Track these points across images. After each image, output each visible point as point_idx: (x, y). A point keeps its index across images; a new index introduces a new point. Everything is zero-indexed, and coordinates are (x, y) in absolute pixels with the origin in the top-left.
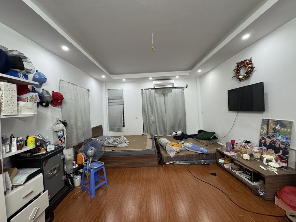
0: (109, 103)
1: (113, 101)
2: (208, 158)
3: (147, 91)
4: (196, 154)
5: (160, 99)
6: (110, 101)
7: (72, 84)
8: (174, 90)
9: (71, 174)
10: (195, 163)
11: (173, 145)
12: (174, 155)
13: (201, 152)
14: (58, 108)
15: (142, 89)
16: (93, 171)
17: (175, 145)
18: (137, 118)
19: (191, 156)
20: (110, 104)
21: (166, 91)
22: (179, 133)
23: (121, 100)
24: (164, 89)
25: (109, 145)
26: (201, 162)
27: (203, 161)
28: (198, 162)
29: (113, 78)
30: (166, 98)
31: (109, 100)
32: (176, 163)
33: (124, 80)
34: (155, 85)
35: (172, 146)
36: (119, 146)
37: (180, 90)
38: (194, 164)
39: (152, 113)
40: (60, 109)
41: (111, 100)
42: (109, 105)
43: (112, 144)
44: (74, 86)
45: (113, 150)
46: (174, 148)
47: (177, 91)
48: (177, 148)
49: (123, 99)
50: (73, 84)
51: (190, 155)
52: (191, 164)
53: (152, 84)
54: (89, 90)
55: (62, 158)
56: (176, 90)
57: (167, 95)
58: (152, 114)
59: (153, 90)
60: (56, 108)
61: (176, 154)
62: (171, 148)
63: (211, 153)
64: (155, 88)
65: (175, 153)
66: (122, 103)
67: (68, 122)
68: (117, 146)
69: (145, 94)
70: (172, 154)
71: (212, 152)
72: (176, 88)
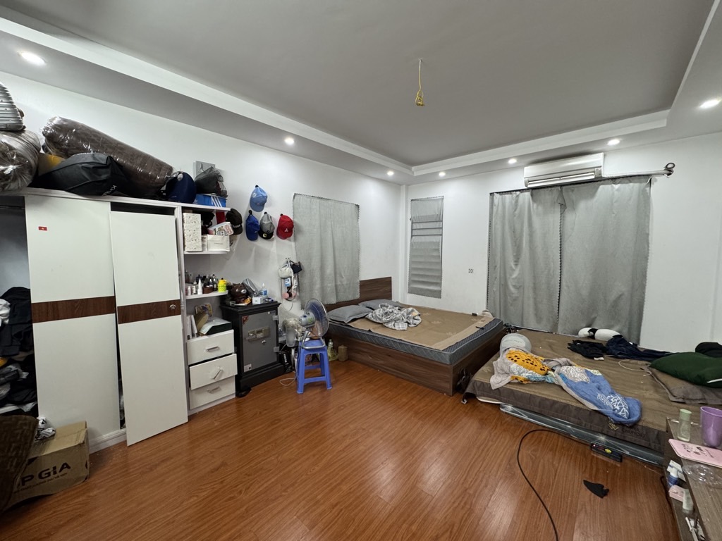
0: (412, 230)
1: (421, 226)
2: (629, 437)
3: (507, 196)
4: (577, 408)
5: (546, 221)
6: (415, 226)
7: (319, 198)
8: (603, 189)
9: (293, 348)
10: (569, 435)
11: (515, 359)
12: (502, 384)
13: (596, 408)
14: (290, 240)
15: (492, 194)
16: (304, 352)
17: (520, 361)
18: (471, 271)
19: (557, 406)
20: (415, 233)
21: (570, 195)
22: (605, 333)
23: (437, 225)
24: (564, 188)
25: (375, 320)
26: (594, 439)
27: (602, 438)
28: (584, 436)
29: (416, 174)
30: (570, 217)
31: (412, 223)
32: (503, 408)
33: (442, 174)
34: (530, 179)
35: (510, 361)
36: (390, 325)
37: (634, 187)
38: (567, 436)
39: (517, 262)
40: (293, 244)
41: (417, 225)
42: (412, 236)
43: (380, 319)
44: (323, 201)
45: (370, 331)
46: (514, 366)
47: (618, 190)
48: (523, 369)
49: (442, 221)
50: (322, 198)
51: (555, 402)
52: (550, 430)
53: (520, 177)
54: (358, 206)
55: (274, 320)
56: (616, 186)
57: (574, 208)
58: (516, 265)
59: (528, 194)
60: (286, 241)
61: (509, 383)
62: (506, 364)
63: (651, 426)
64: (529, 186)
65: (508, 379)
66: (439, 231)
67: (304, 265)
68: (385, 325)
69: (500, 208)
70: (497, 381)
71: (657, 428)
72: (618, 181)
